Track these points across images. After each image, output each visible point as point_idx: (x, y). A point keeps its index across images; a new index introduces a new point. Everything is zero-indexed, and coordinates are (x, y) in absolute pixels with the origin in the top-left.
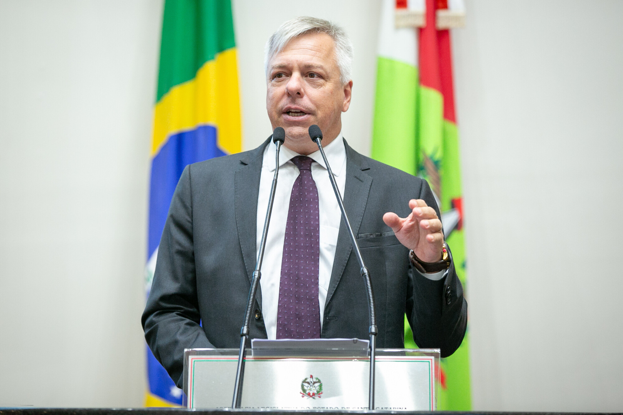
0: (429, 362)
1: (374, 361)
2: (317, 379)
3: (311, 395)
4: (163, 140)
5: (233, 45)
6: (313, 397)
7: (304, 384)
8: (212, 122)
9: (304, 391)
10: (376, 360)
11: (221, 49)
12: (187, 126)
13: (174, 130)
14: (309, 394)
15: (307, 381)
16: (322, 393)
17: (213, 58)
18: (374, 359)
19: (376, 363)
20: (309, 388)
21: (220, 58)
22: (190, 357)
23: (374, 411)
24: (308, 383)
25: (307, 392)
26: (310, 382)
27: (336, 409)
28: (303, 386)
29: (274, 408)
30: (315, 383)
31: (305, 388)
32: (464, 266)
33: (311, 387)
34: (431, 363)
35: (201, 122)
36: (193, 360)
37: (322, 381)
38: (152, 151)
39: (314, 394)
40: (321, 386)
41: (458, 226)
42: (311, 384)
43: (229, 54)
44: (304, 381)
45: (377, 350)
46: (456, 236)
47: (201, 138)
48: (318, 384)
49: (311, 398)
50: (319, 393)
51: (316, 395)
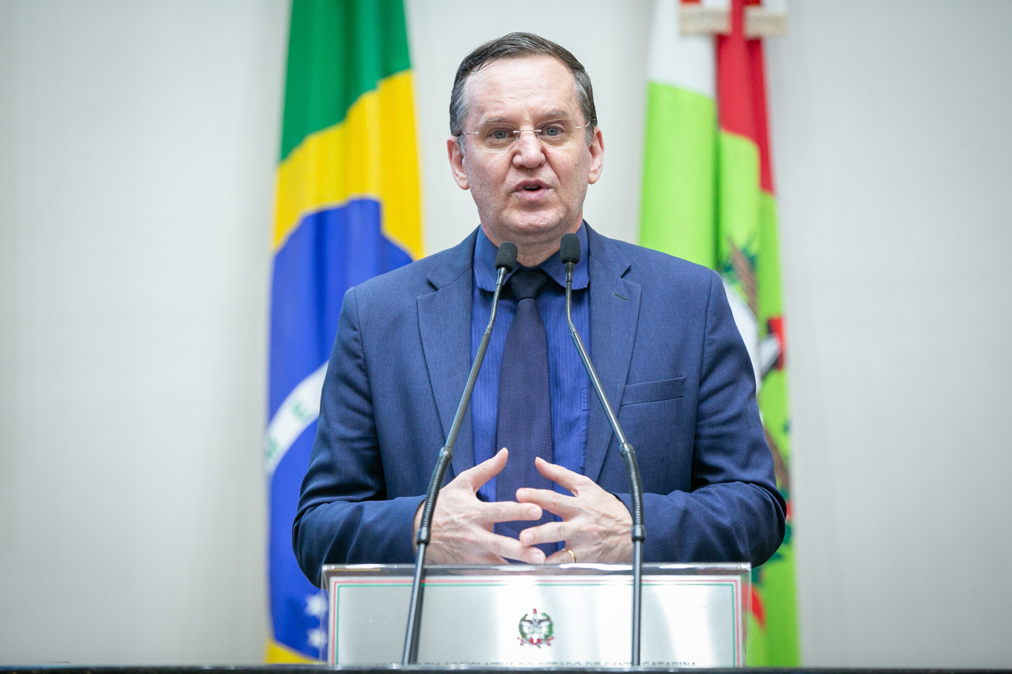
0: (732, 585)
1: (640, 585)
2: (544, 614)
3: (535, 641)
4: (292, 223)
5: (406, 65)
6: (539, 644)
7: (524, 623)
8: (372, 192)
9: (523, 635)
10: (643, 583)
11: (387, 72)
12: (332, 199)
13: (311, 206)
14: (531, 641)
15: (528, 618)
16: (552, 638)
17: (373, 87)
18: (641, 580)
19: (643, 588)
20: (531, 630)
21: (385, 86)
22: (333, 580)
23: (641, 668)
24: (530, 622)
25: (529, 637)
26: (533, 621)
27: (578, 666)
28: (521, 627)
29: (473, 665)
30: (541, 621)
31: (526, 630)
32: (786, 428)
33: (536, 629)
34: (735, 587)
35: (355, 193)
36: (337, 585)
37: (553, 619)
38: (275, 241)
39: (539, 641)
40: (550, 626)
41: (778, 363)
42: (535, 624)
43: (400, 80)
44: (523, 619)
46: (774, 378)
47: (356, 219)
48: (547, 623)
49: (535, 646)
50: (548, 638)
51: (543, 642)
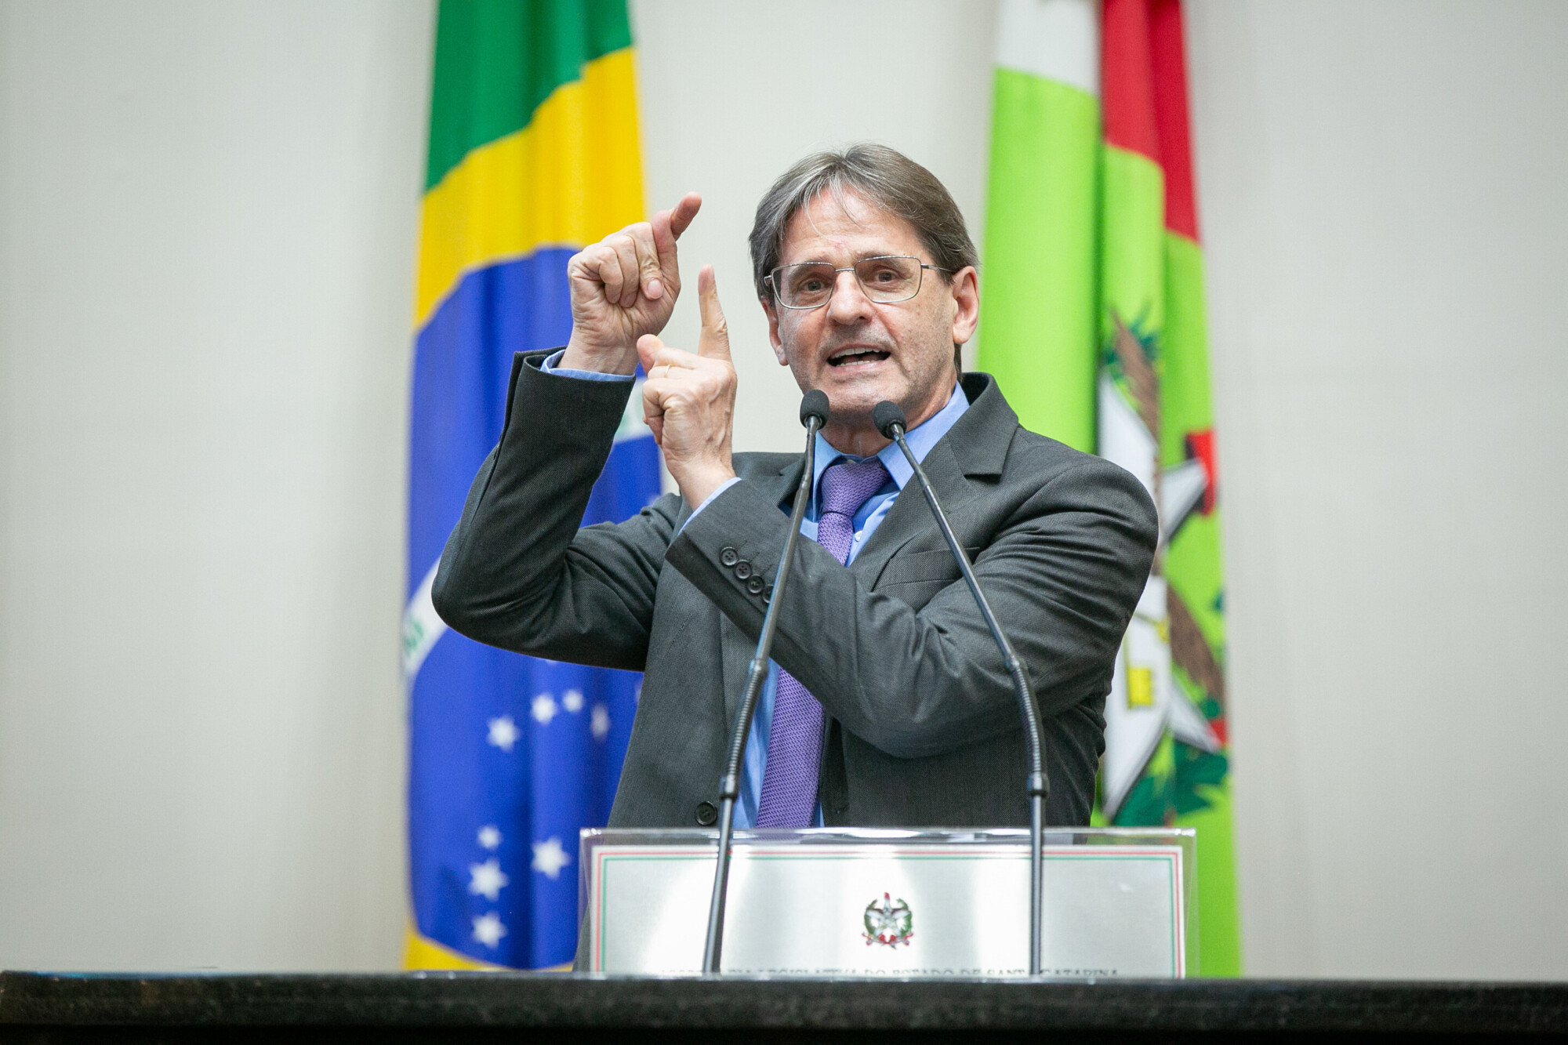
0: (1169, 859)
1: (1042, 858)
2: (900, 901)
3: (888, 939)
4: (445, 284)
5: (625, 42)
6: (893, 944)
7: (872, 914)
8: (572, 238)
9: (871, 930)
10: (1045, 856)
11: (595, 50)
12: (508, 248)
13: (476, 258)
14: (882, 939)
15: (878, 906)
16: (911, 935)
17: (575, 76)
18: (1042, 852)
19: (1045, 862)
20: (881, 924)
21: (593, 74)
24: (880, 911)
25: (878, 932)
26: (885, 911)
27: (948, 975)
28: (867, 918)
30: (895, 911)
31: (874, 923)
33: (888, 921)
34: (1174, 862)
35: (543, 241)
37: (911, 908)
38: (419, 312)
39: (893, 939)
40: (909, 918)
41: (1203, 503)
42: (887, 914)
43: (614, 63)
44: (871, 908)
45: (1049, 831)
47: (547, 280)
48: (903, 914)
49: (888, 947)
50: (905, 935)
51: (898, 940)
